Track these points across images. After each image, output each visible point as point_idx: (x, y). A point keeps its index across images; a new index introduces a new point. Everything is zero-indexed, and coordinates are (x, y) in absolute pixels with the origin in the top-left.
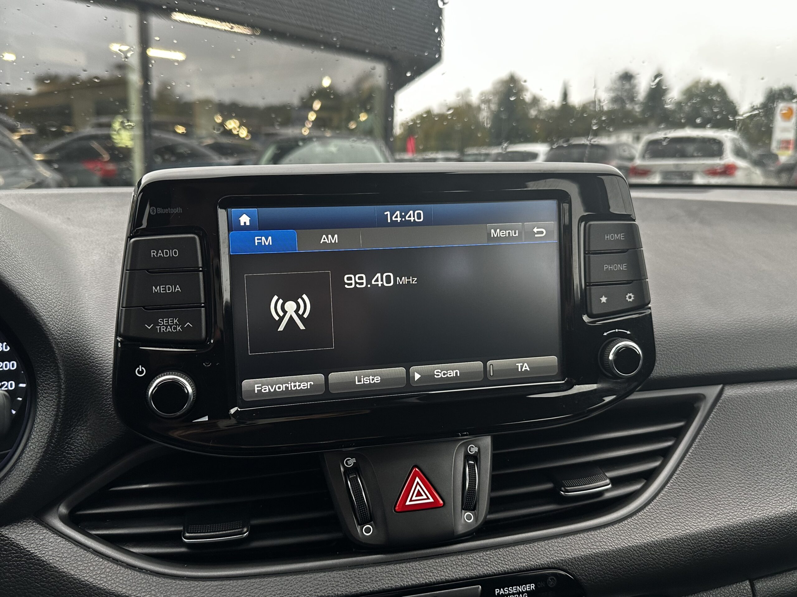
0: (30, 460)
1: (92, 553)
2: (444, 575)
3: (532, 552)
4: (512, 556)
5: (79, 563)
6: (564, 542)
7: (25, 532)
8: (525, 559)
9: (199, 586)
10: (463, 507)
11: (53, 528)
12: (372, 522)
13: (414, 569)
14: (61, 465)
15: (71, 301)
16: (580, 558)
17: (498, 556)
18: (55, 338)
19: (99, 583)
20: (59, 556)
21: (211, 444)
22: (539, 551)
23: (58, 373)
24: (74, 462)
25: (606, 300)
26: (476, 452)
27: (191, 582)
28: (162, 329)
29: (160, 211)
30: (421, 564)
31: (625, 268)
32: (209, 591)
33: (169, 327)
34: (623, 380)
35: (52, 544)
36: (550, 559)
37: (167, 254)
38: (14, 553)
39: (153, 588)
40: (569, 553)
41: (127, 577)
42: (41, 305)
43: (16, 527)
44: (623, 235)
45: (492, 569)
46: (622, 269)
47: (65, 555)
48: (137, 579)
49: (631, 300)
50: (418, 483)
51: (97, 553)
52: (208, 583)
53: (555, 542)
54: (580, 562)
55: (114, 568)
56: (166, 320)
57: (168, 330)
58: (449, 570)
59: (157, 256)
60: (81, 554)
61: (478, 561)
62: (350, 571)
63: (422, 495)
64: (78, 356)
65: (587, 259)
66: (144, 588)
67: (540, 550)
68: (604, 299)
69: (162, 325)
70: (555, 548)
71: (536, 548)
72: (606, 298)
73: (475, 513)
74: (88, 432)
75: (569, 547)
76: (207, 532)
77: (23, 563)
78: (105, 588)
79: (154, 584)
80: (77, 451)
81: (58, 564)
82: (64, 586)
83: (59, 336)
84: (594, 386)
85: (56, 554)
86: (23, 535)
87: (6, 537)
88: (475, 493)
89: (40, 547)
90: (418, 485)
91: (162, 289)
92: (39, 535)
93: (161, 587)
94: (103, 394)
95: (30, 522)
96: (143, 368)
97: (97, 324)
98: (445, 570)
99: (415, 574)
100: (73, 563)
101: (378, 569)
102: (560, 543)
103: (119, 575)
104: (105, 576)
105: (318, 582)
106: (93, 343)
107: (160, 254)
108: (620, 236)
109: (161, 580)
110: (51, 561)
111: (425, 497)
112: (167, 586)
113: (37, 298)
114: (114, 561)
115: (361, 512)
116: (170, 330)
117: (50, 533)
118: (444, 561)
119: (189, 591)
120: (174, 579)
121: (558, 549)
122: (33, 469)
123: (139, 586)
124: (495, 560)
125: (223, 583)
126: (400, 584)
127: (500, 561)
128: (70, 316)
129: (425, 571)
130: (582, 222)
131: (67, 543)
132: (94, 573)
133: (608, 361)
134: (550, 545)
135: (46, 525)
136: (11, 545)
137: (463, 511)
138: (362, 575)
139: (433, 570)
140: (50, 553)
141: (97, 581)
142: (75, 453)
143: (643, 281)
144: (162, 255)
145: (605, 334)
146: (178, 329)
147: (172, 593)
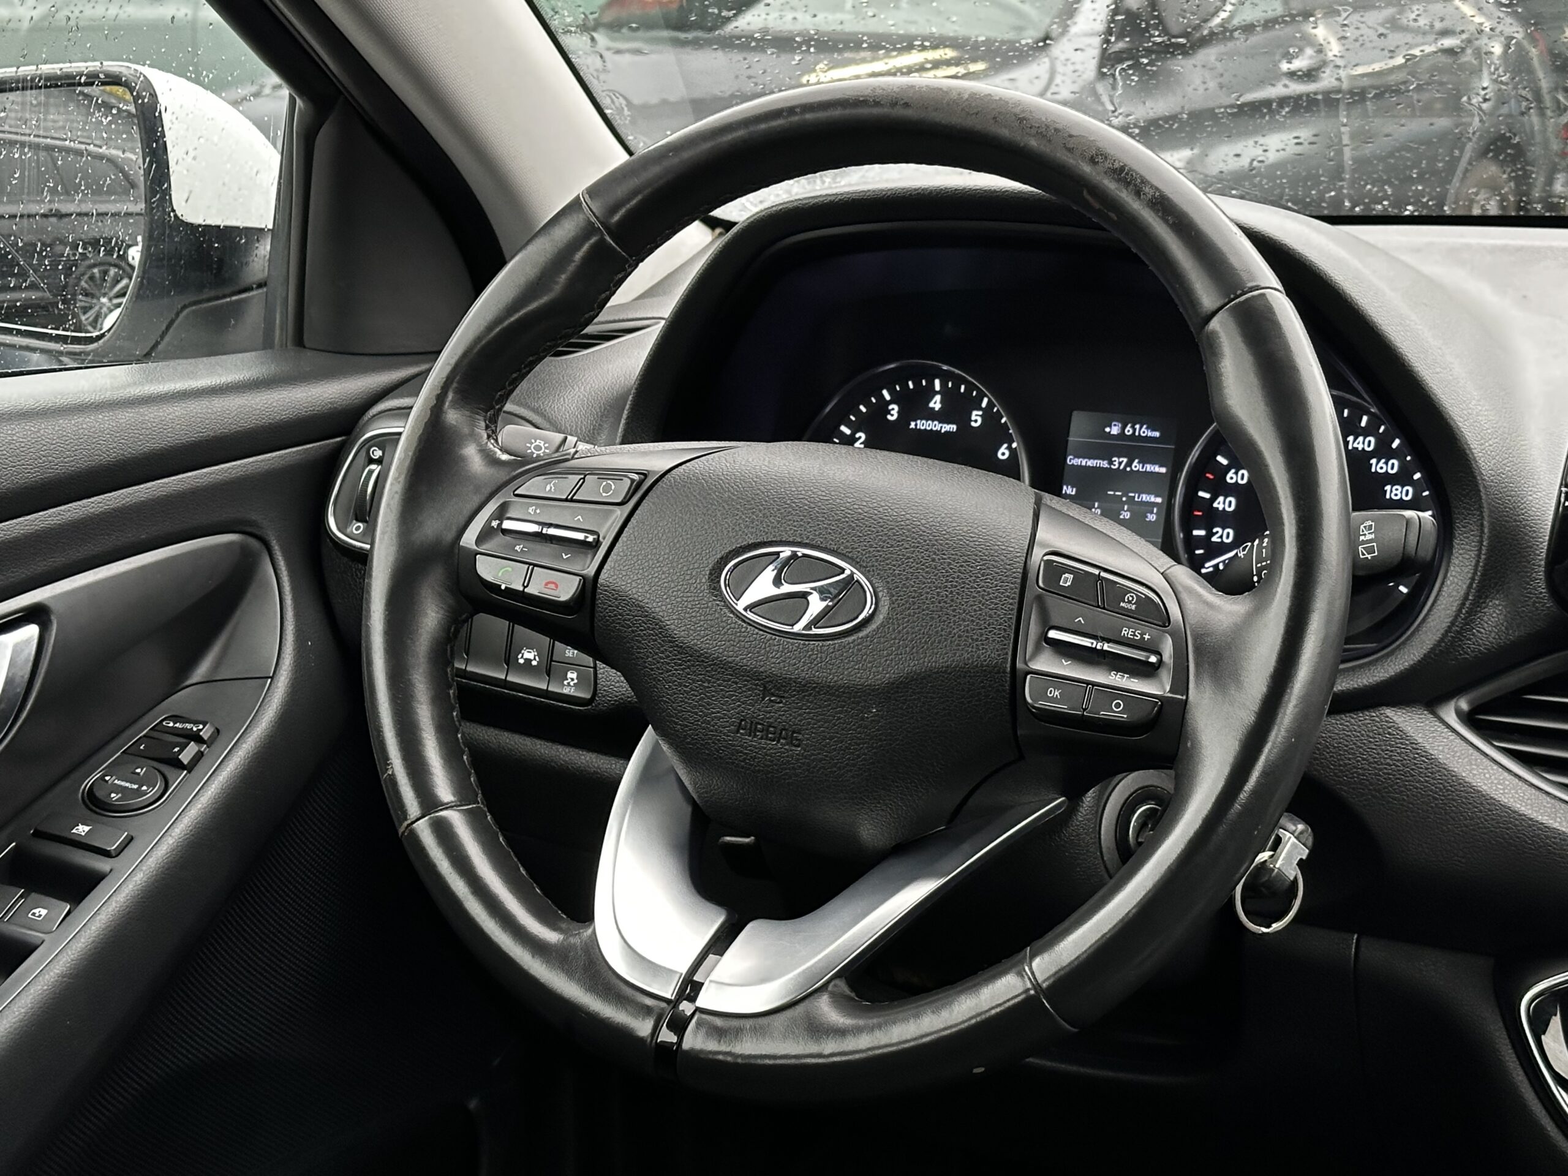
1: (1490, 759)
5: (1473, 766)
7: (1413, 720)
11: (1447, 723)
14: (1469, 644)
15: (1512, 435)
18: (1484, 480)
19: (1493, 792)
20: (1450, 752)
23: (1482, 525)
24: (1484, 644)
35: (1443, 737)
39: (1559, 814)
42: (1473, 435)
43: (1404, 711)
47: (1458, 754)
51: (1496, 761)
64: (1509, 508)
74: (1508, 610)
77: (1408, 752)
80: (1489, 631)
82: (1451, 787)
83: (1489, 478)
85: (1447, 751)
86: (1411, 722)
89: (1429, 737)
92: (1430, 726)
95: (1421, 708)
97: (1541, 471)
104: (1502, 786)
106: (1531, 495)
110: (1440, 756)
113: (1469, 426)
117: (1441, 727)
128: (1506, 454)
131: (1462, 741)
132: (1490, 782)
135: (1438, 716)
136: (1396, 729)
142: (1487, 634)
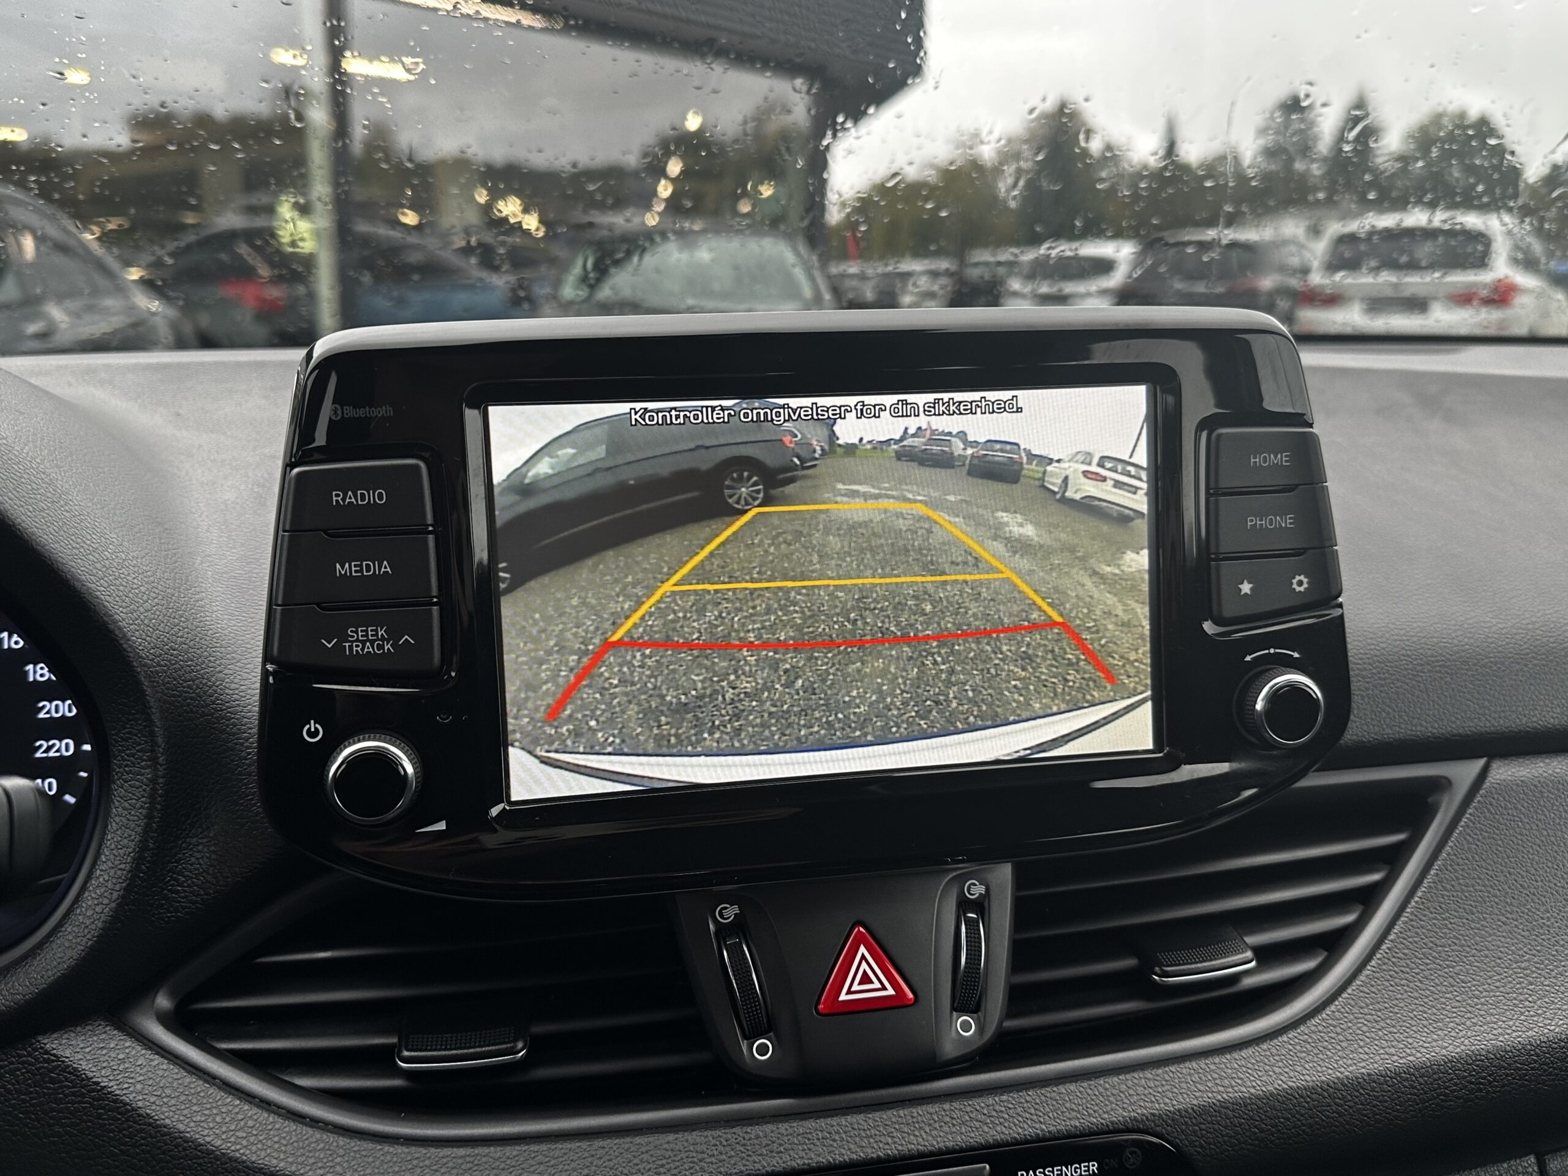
0: (98, 904)
1: (220, 1088)
2: (915, 1142)
3: (1094, 1097)
4: (1053, 1105)
5: (195, 1108)
6: (1158, 1078)
7: (91, 1045)
8: (1079, 1112)
9: (429, 1158)
10: (955, 1005)
11: (145, 1038)
12: (772, 1034)
13: (853, 1129)
14: (159, 913)
15: (179, 588)
16: (1190, 1111)
17: (1025, 1105)
18: (145, 665)
19: (233, 1148)
20: (155, 1093)
21: (451, 877)
22: (1108, 1096)
23: (152, 734)
24: (184, 908)
25: (1251, 589)
26: (981, 894)
27: (413, 1148)
28: (355, 649)
29: (350, 412)
30: (869, 1118)
31: (1290, 523)
32: (448, 1168)
33: (368, 644)
34: (1283, 751)
35: (141, 1069)
36: (1129, 1111)
37: (363, 499)
38: (68, 1087)
39: (338, 1160)
40: (1167, 1101)
41: (288, 1138)
42: (117, 599)
43: (73, 1035)
44: (1286, 456)
45: (1011, 1131)
46: (1283, 525)
47: (168, 1091)
48: (306, 1142)
49: (1302, 589)
50: (863, 957)
51: (228, 1089)
52: (447, 1151)
53: (1140, 1078)
54: (1190, 1118)
55: (262, 1118)
56: (362, 631)
57: (366, 650)
58: (926, 1132)
59: (344, 502)
60: (199, 1090)
61: (984, 1115)
62: (727, 1131)
63: (872, 982)
64: (191, 698)
65: (1212, 507)
66: (321, 1160)
67: (1109, 1093)
68: (1246, 588)
69: (355, 641)
70: (1140, 1090)
71: (1101, 1090)
72: (1251, 586)
73: (979, 1018)
74: (212, 848)
75: (1168, 1087)
76: (445, 1050)
77: (87, 1107)
78: (245, 1158)
79: (341, 1152)
80: (189, 886)
81: (154, 1110)
82: (164, 1153)
83: (152, 660)
84: (1223, 767)
85: (150, 1088)
86: (87, 1050)
87: (52, 1055)
88: (979, 978)
89: (118, 1074)
90: (864, 961)
91: (353, 569)
92: (117, 1051)
93: (354, 1158)
94: (240, 774)
95: (100, 1025)
96: (317, 726)
97: (231, 633)
98: (917, 1133)
99: (857, 1139)
100: (183, 1107)
101: (784, 1127)
102: (1149, 1079)
103: (271, 1133)
104: (244, 1135)
105: (663, 1152)
106: (221, 672)
107: (350, 498)
108: (1282, 459)
109: (355, 1144)
110: (140, 1104)
111: (877, 985)
112: (365, 1156)
113: (109, 586)
114: (264, 1105)
115: (748, 1013)
116: (371, 650)
117: (139, 1048)
118: (916, 1114)
119: (410, 1167)
120: (379, 1142)
121: (1147, 1092)
122: (103, 922)
123: (311, 1155)
124: (1018, 1114)
125: (476, 1152)
126: (827, 1160)
127: (1028, 1115)
128: (174, 618)
129: (877, 1133)
130: (1202, 431)
131: (172, 1067)
132: (224, 1129)
133: (1253, 715)
134: (1130, 1083)
135: (131, 1031)
136: (64, 1071)
137: (954, 1013)
138: (749, 1140)
139: (892, 1133)
140: (139, 1087)
141: (229, 1145)
142: (185, 891)
143: (1326, 550)
144: (353, 500)
145: (1248, 658)
146: (386, 648)
147: (376, 1171)
